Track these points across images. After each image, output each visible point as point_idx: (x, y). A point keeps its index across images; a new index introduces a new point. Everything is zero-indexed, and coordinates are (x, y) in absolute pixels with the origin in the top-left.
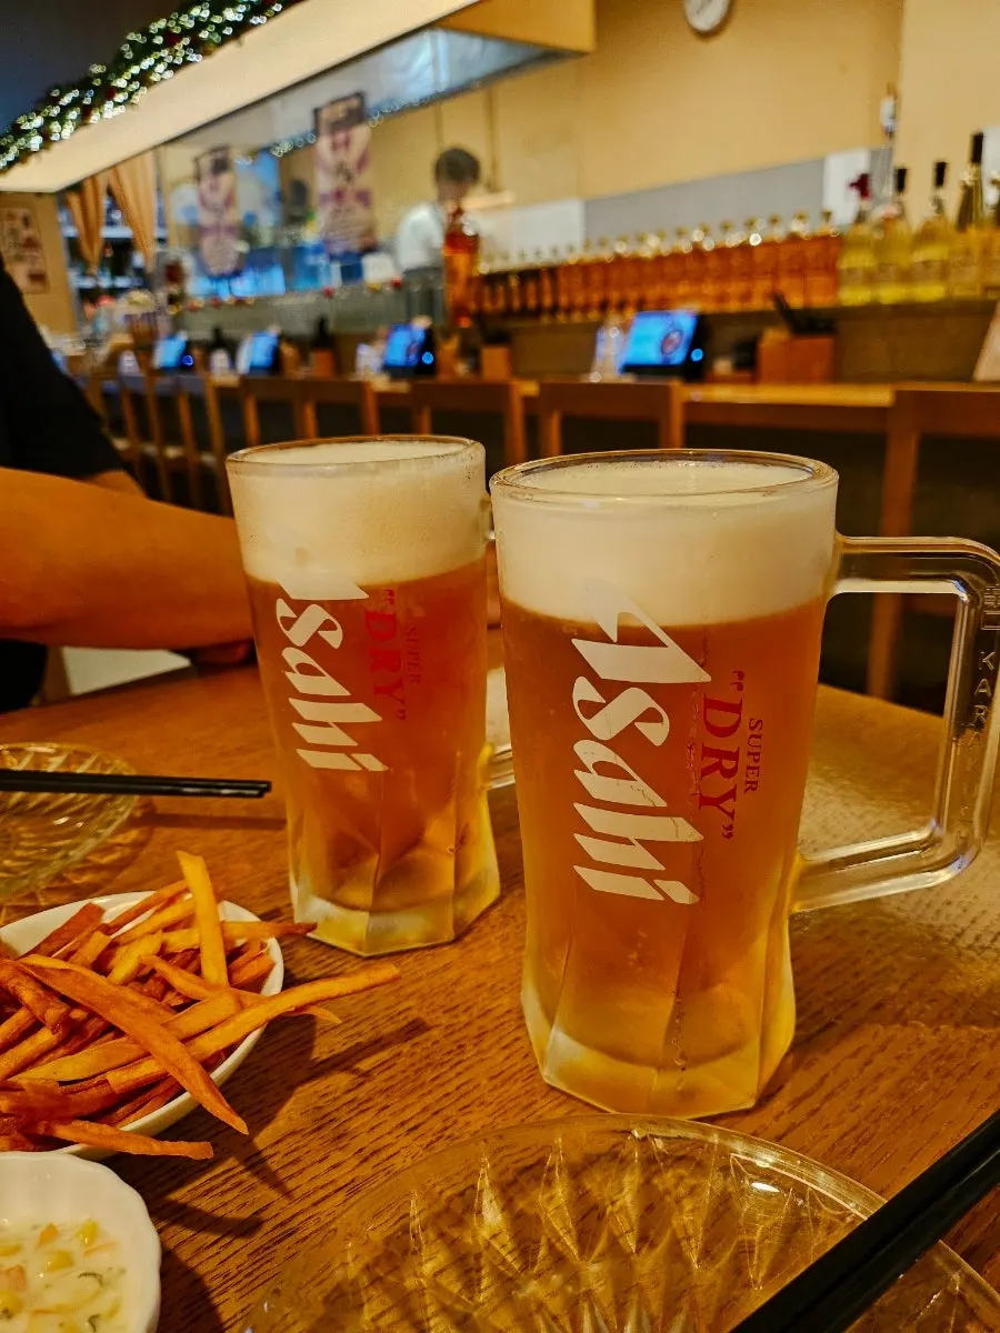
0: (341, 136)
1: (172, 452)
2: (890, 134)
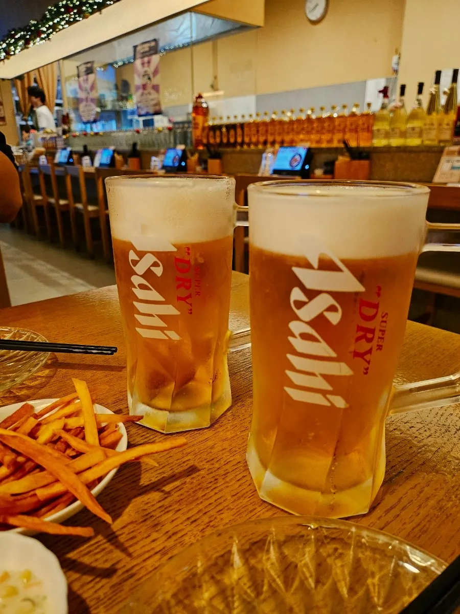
0: (146, 59)
1: (62, 202)
2: (396, 71)
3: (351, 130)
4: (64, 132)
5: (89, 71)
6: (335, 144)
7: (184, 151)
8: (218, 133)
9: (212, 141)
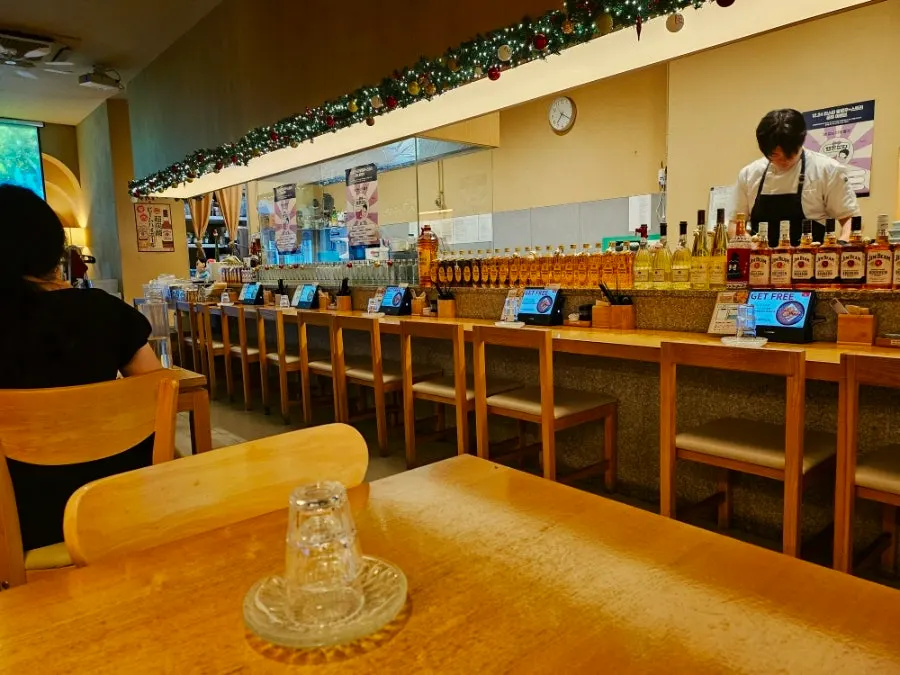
0: (361, 185)
1: (250, 352)
2: (664, 187)
3: (608, 272)
4: (254, 263)
5: (290, 194)
6: (590, 287)
7: (408, 290)
8: (449, 269)
9: (442, 279)
